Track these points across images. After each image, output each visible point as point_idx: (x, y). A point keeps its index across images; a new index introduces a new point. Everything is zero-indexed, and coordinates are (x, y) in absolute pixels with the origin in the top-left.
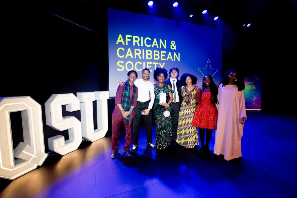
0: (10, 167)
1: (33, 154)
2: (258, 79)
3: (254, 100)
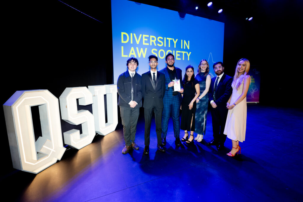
0: (33, 161)
1: (52, 148)
2: (257, 73)
3: (253, 93)
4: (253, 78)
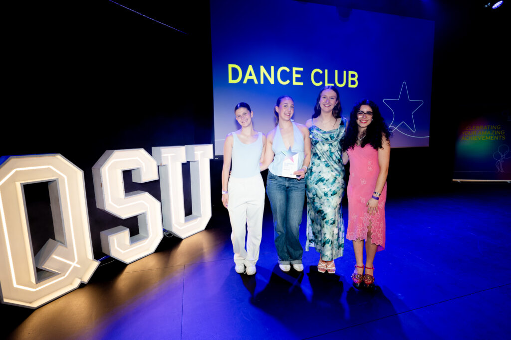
1: (73, 260)
3: (501, 161)
4: (501, 130)
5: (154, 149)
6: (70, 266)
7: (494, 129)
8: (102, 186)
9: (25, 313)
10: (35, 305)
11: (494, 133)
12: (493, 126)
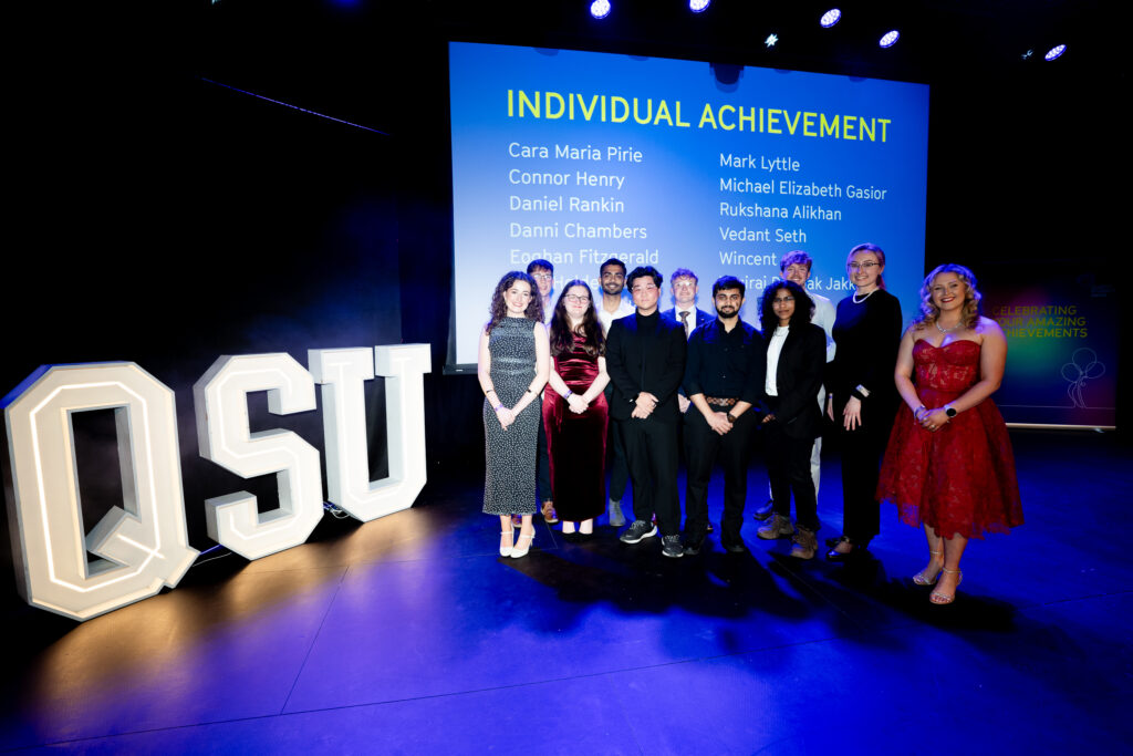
0: (73, 579)
1: (152, 545)
2: (1097, 293)
3: (1079, 384)
4: (1077, 316)
5: (312, 353)
6: (147, 554)
7: (1062, 315)
8: (207, 418)
9: (63, 626)
10: (82, 615)
11: (1062, 322)
12: (1060, 308)
